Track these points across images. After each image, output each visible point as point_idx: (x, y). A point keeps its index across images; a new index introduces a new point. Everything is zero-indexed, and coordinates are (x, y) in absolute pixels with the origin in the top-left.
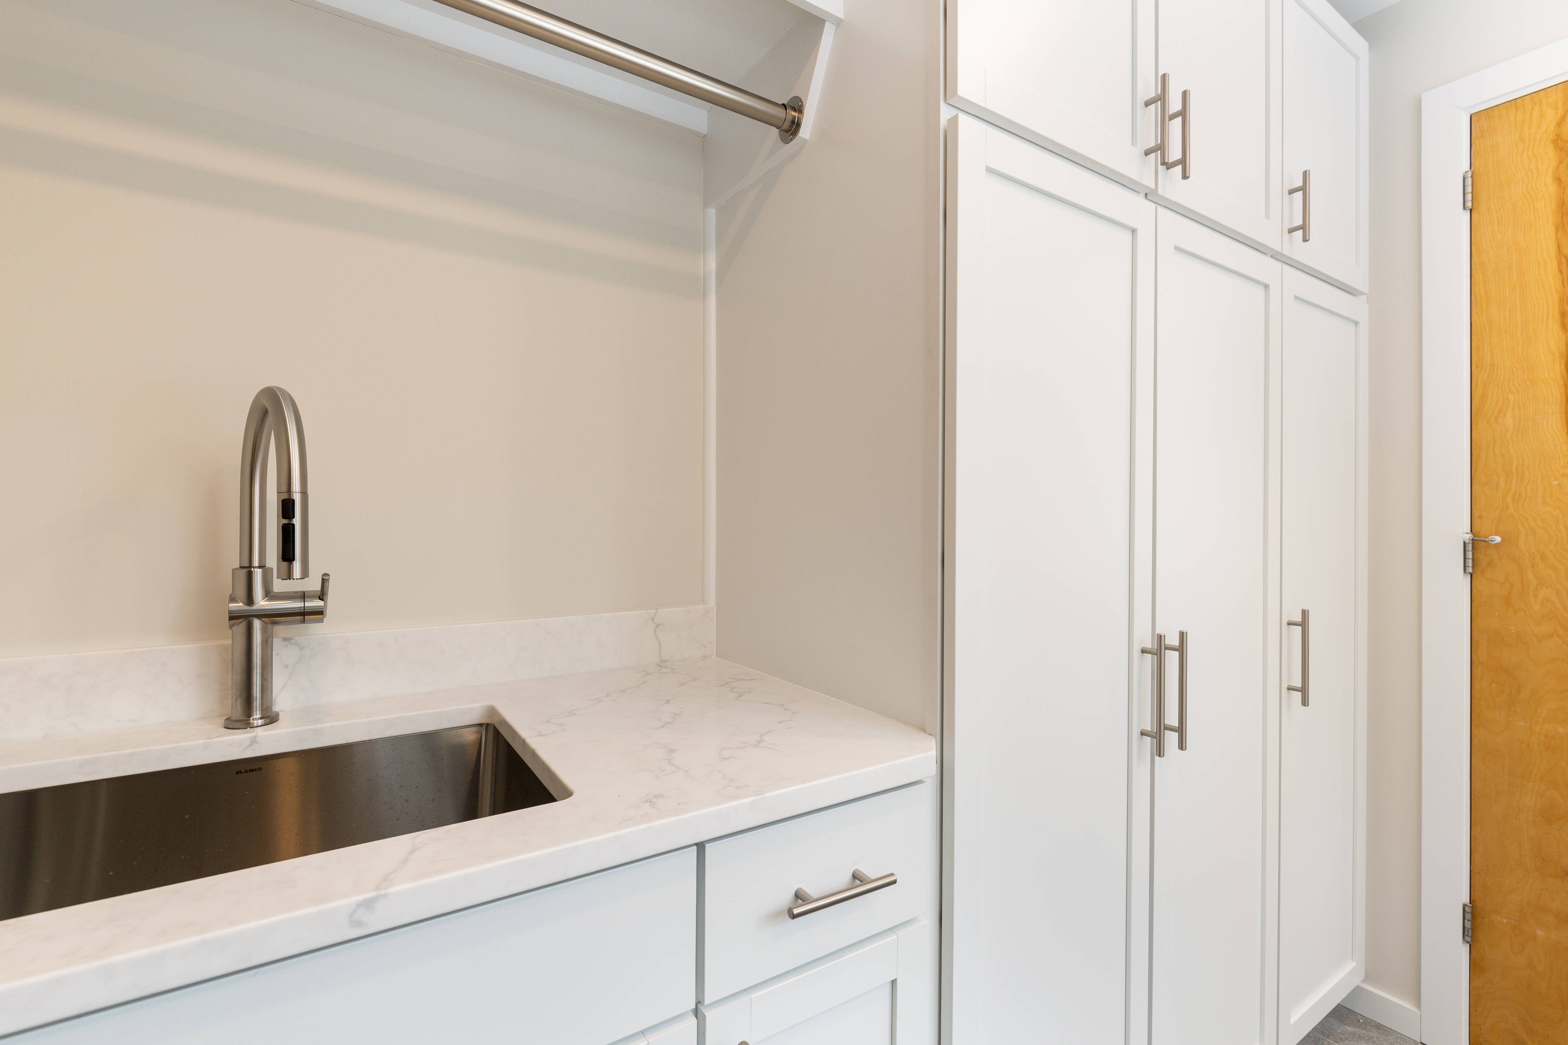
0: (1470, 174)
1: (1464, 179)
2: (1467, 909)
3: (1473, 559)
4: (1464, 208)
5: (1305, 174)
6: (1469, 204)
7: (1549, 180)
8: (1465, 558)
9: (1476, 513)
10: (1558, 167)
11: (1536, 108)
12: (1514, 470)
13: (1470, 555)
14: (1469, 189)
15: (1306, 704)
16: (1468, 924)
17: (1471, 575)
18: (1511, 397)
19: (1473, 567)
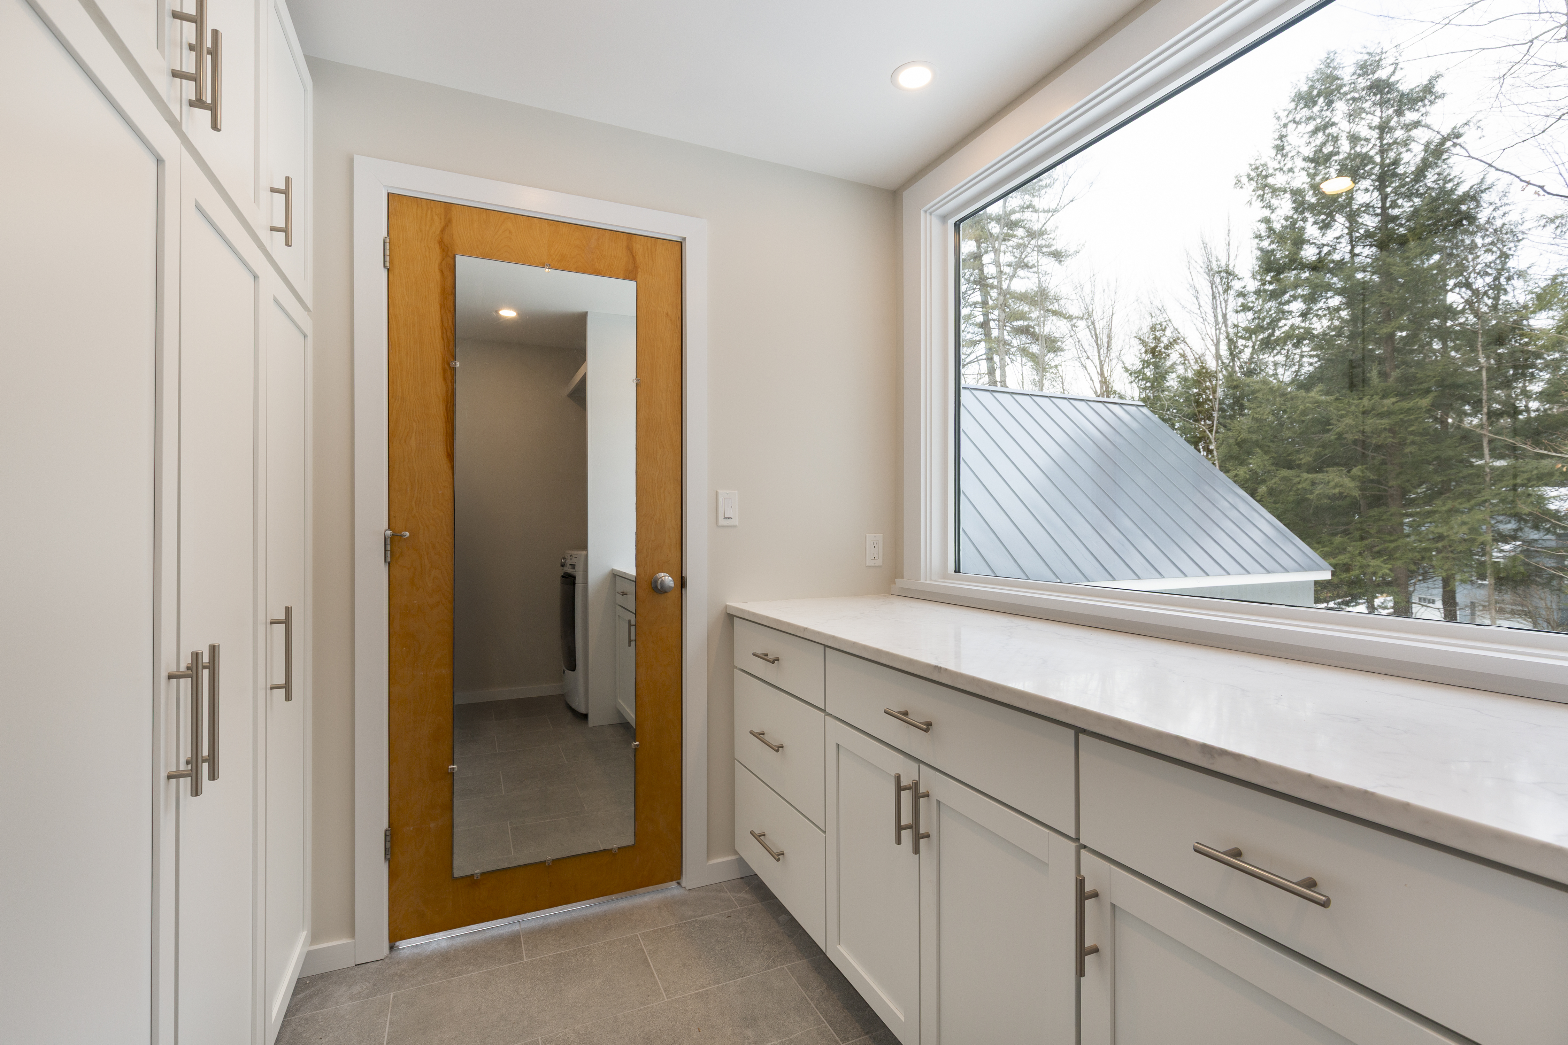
0: (388, 240)
1: (384, 243)
2: (388, 833)
3: (391, 551)
4: (384, 266)
5: (287, 179)
6: (388, 265)
7: (437, 270)
8: (385, 550)
9: (392, 514)
10: (441, 262)
11: (429, 211)
12: (416, 481)
13: (389, 548)
14: (388, 252)
15: (290, 699)
16: (388, 844)
17: (389, 564)
18: (414, 425)
19: (391, 557)
